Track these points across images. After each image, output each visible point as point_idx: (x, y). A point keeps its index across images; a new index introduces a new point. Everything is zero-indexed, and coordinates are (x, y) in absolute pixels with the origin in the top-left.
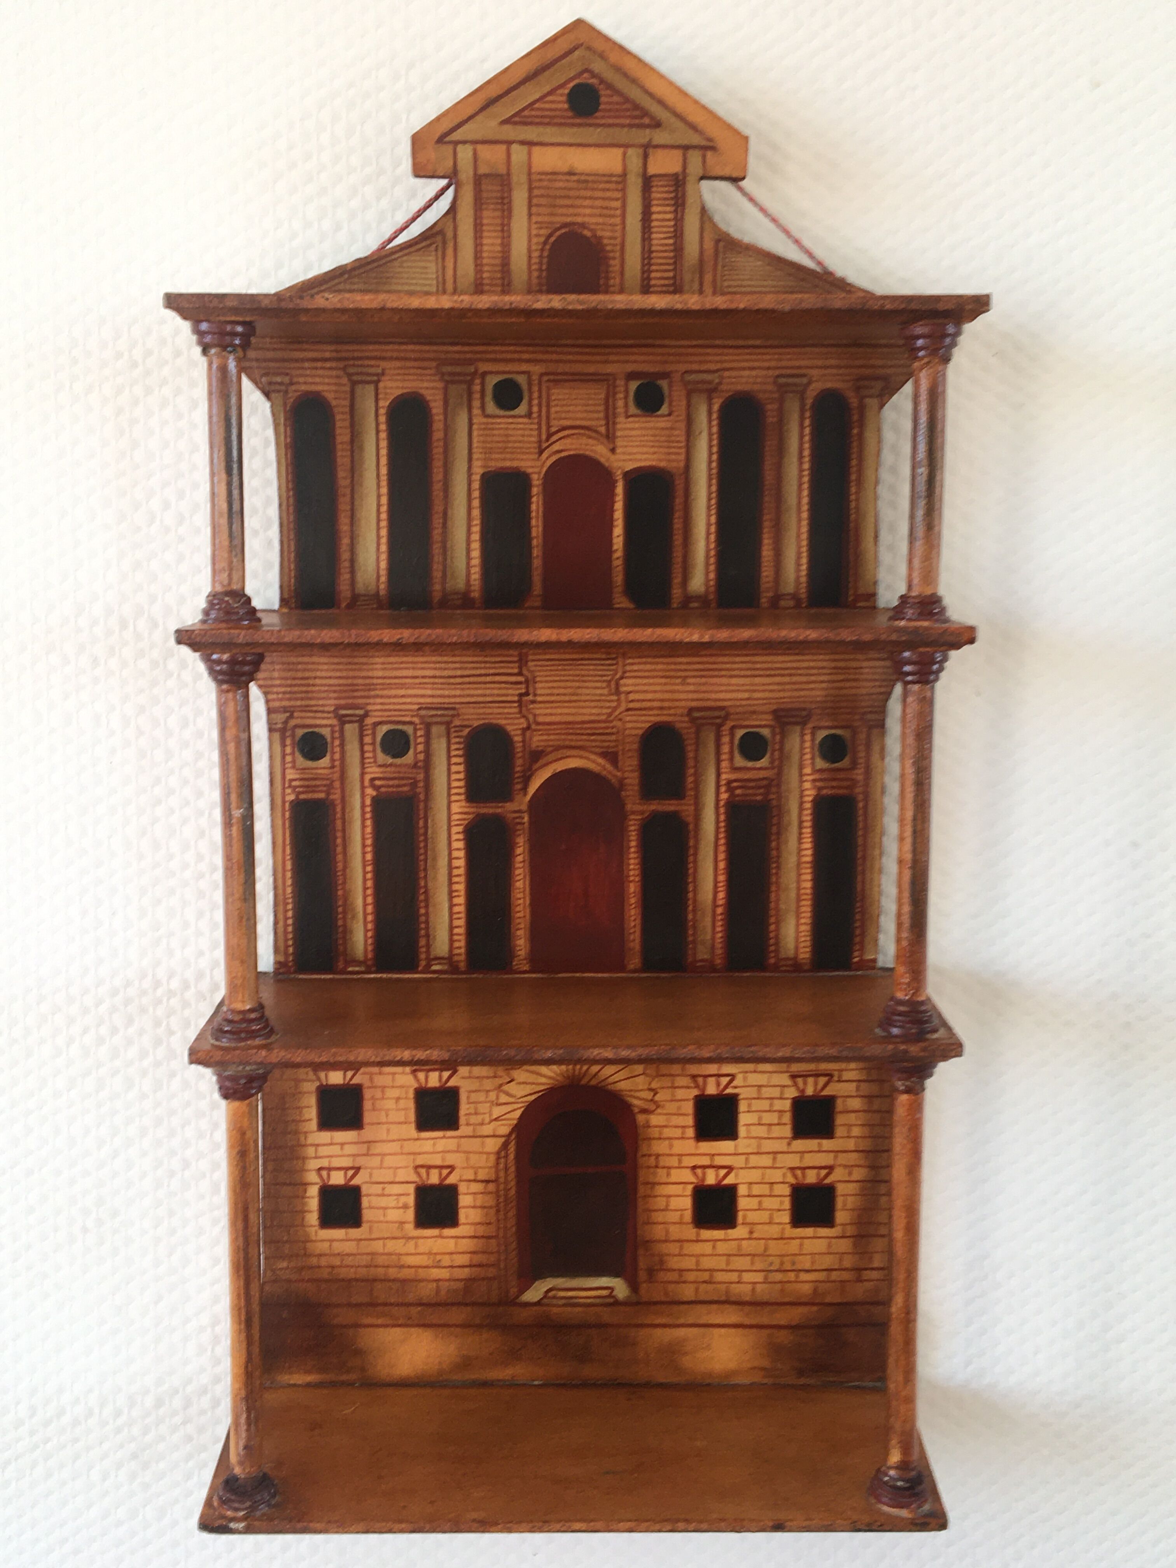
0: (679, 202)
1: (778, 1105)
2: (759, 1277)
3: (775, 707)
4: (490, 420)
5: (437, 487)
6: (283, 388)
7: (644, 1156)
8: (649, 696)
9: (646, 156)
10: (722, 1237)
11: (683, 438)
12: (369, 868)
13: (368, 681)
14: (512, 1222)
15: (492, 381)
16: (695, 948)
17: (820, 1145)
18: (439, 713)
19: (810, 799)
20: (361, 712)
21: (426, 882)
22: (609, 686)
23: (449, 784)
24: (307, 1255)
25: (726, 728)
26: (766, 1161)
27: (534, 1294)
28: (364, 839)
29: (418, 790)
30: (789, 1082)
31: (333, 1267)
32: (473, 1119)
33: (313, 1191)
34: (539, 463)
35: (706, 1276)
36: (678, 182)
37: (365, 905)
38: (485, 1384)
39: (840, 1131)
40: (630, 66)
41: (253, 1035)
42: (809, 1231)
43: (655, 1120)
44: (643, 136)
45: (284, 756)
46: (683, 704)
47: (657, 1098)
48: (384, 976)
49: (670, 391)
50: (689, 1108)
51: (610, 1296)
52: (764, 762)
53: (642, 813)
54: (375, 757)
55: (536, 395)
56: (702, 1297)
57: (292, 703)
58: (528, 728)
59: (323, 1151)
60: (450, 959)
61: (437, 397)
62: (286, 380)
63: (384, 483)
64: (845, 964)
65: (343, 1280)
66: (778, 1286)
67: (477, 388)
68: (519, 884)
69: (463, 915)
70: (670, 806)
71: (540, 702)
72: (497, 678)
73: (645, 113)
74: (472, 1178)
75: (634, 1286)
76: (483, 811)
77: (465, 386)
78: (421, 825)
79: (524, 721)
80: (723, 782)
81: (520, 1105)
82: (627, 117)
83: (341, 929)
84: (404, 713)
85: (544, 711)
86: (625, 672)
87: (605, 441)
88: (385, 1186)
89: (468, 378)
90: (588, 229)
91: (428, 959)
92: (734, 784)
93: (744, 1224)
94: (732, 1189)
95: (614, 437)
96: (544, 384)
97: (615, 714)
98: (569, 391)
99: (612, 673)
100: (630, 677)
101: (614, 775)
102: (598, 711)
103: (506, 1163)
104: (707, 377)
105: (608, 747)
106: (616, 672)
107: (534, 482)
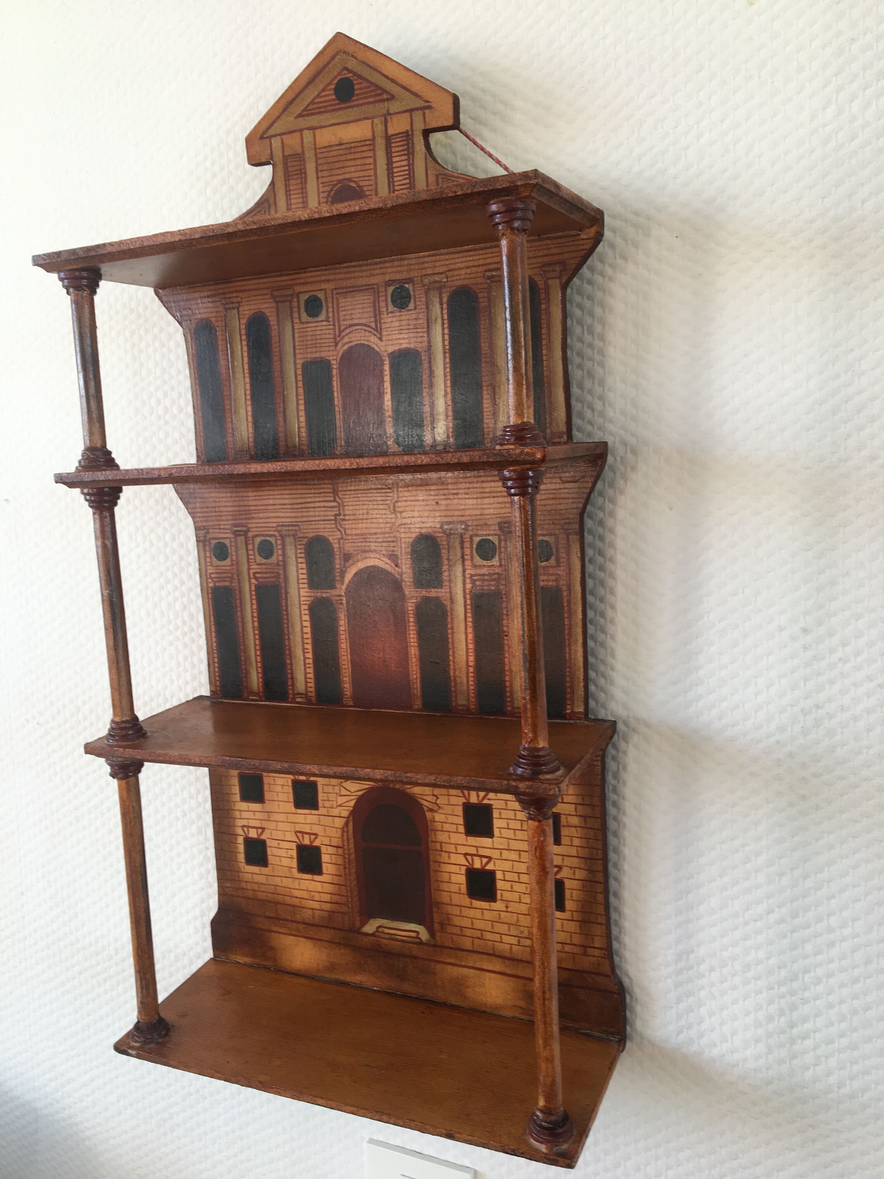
0: (411, 152)
2: (514, 941)
3: (499, 520)
4: (305, 326)
5: (277, 375)
6: (189, 318)
7: (432, 842)
8: (415, 514)
9: (386, 123)
10: (488, 907)
11: (425, 325)
13: (247, 508)
14: (353, 877)
15: (304, 298)
16: (456, 697)
18: (289, 528)
20: (245, 529)
21: (289, 643)
22: (389, 507)
23: (298, 576)
24: (240, 881)
25: (467, 538)
26: (514, 856)
27: (370, 927)
28: (252, 612)
29: (281, 581)
31: (256, 890)
32: (327, 804)
33: (241, 840)
34: (335, 353)
35: (478, 934)
36: (407, 136)
37: (256, 656)
38: (344, 984)
39: (566, 840)
40: (371, 58)
43: (438, 817)
44: (381, 108)
45: (206, 557)
46: (438, 519)
47: (438, 802)
48: (270, 703)
49: (414, 291)
50: (460, 811)
51: (418, 938)
52: (495, 562)
53: (416, 598)
54: (255, 559)
55: (330, 305)
56: (477, 949)
57: (208, 524)
58: (342, 538)
59: (245, 815)
60: (306, 695)
61: (273, 314)
62: (190, 312)
63: (247, 375)
64: (563, 714)
65: (260, 900)
66: (528, 950)
67: (295, 304)
68: (343, 646)
69: (312, 666)
70: (433, 593)
72: (322, 504)
73: (384, 91)
74: (329, 844)
75: (432, 933)
76: (319, 595)
77: (288, 304)
78: (284, 604)
79: (338, 533)
80: (468, 576)
81: (354, 797)
82: (371, 96)
83: (244, 671)
84: (269, 529)
85: (350, 526)
86: (398, 497)
87: (376, 333)
88: (280, 842)
89: (289, 298)
90: (354, 182)
91: (294, 694)
92: (474, 578)
93: (502, 900)
94: (492, 873)
95: (381, 329)
96: (335, 296)
97: (395, 527)
98: (350, 299)
99: (390, 498)
100: (402, 501)
101: (396, 570)
102: (384, 525)
103: (348, 836)
104: (438, 278)
105: (392, 551)
106: (393, 497)
107: (333, 366)
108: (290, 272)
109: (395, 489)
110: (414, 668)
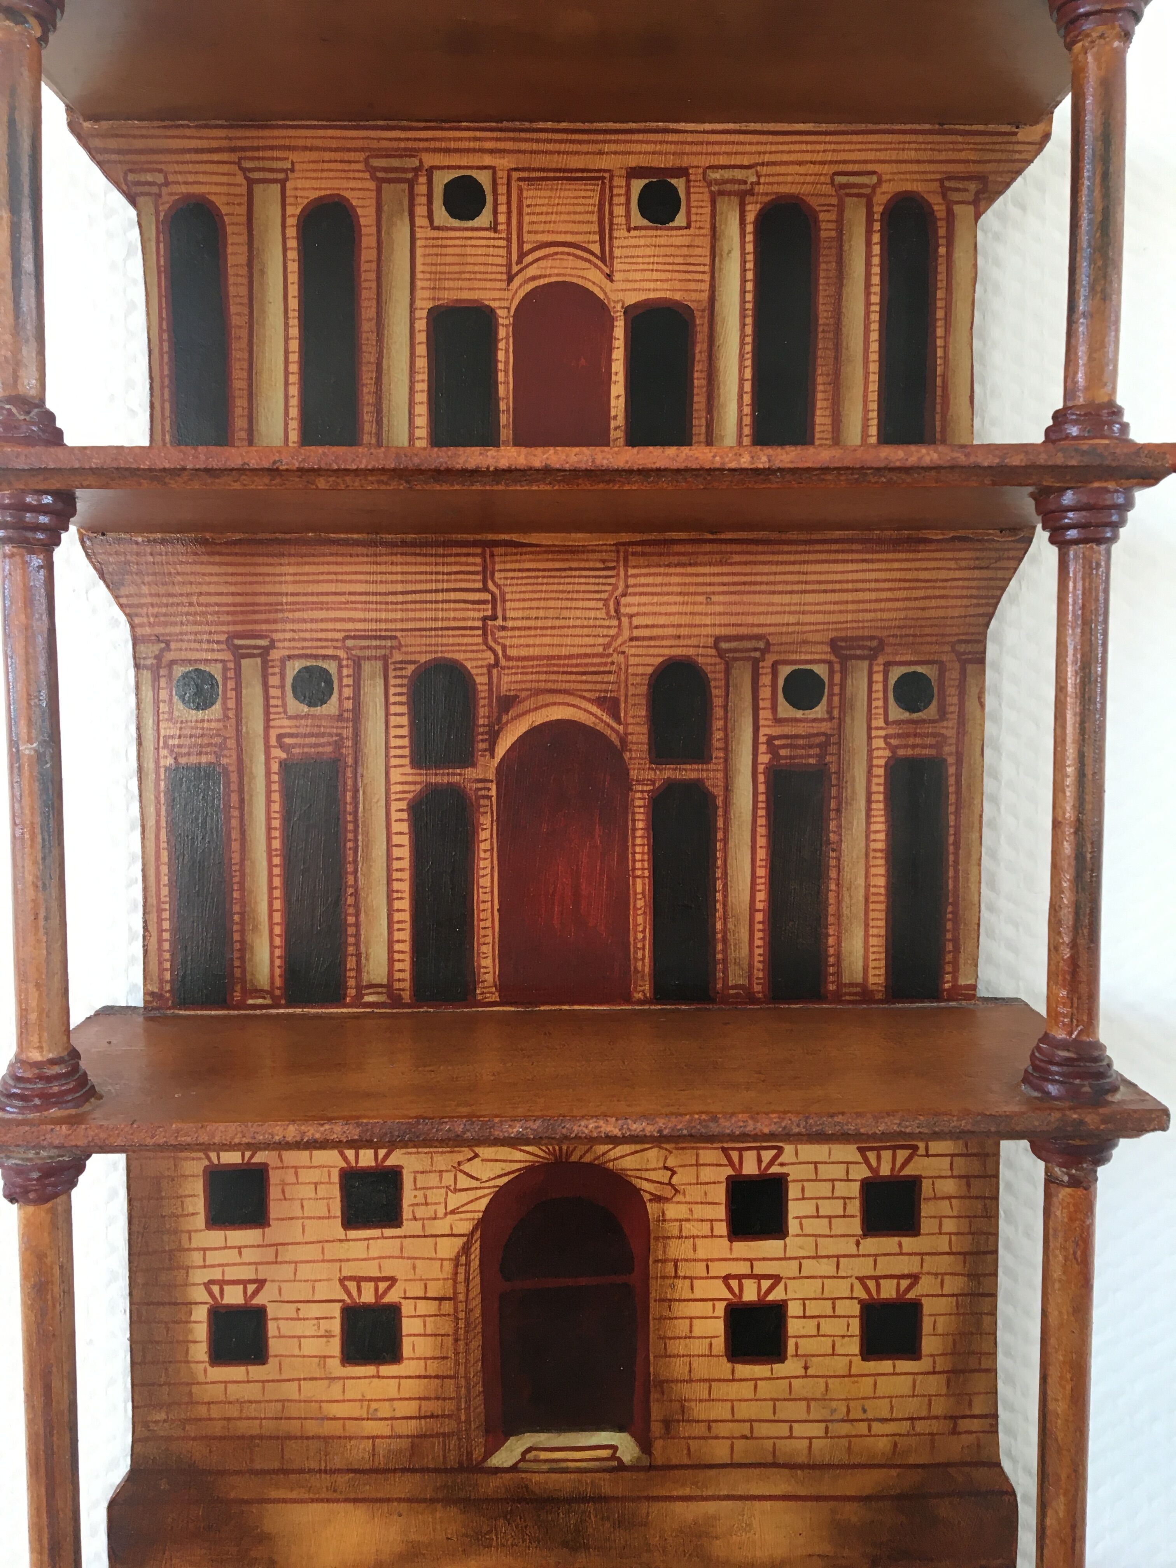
1: (842, 1189)
2: (817, 1430)
3: (832, 635)
4: (442, 234)
5: (367, 327)
6: (155, 190)
7: (657, 1261)
8: (662, 620)
10: (768, 1375)
11: (707, 261)
12: (277, 861)
14: (476, 1354)
15: (442, 179)
16: (725, 971)
17: (900, 1245)
18: (374, 643)
19: (882, 762)
20: (264, 642)
21: (356, 880)
22: (606, 605)
23: (387, 742)
24: (192, 1403)
25: (765, 667)
26: (826, 1267)
27: (507, 1456)
28: (269, 819)
29: (344, 751)
30: (858, 1158)
31: (229, 1419)
32: (421, 1212)
33: (201, 1314)
34: (508, 294)
35: (745, 1429)
37: (271, 911)
39: (926, 1225)
41: (54, 1100)
42: (886, 1365)
43: (672, 1211)
45: (157, 702)
46: (709, 631)
47: (674, 1181)
48: (299, 1011)
49: (688, 193)
50: (720, 1194)
51: (613, 1457)
52: (819, 711)
53: (653, 782)
54: (284, 705)
55: (502, 199)
56: (737, 1459)
57: (169, 630)
58: (497, 664)
59: (213, 1258)
60: (389, 987)
61: (367, 202)
62: (160, 178)
63: (294, 322)
64: (933, 991)
65: (243, 1437)
66: (845, 1442)
68: (485, 882)
69: (407, 926)
70: (688, 772)
71: (513, 629)
72: (453, 596)
74: (422, 1294)
75: (645, 1444)
76: (436, 779)
77: (406, 186)
78: (349, 799)
79: (489, 654)
80: (762, 739)
81: (487, 1191)
83: (237, 946)
84: (324, 644)
85: (515, 641)
86: (627, 586)
87: (599, 263)
88: (300, 1305)
89: (410, 175)
91: (359, 988)
92: (777, 742)
93: (797, 1355)
94: (780, 1308)
95: (612, 257)
96: (514, 184)
97: (615, 644)
98: (548, 193)
99: (609, 588)
100: (635, 594)
101: (612, 729)
102: (591, 640)
103: (467, 1273)
104: (739, 174)
105: (606, 691)
106: (615, 587)
107: (501, 321)
108: (414, 123)
109: (622, 573)
110: (640, 920)
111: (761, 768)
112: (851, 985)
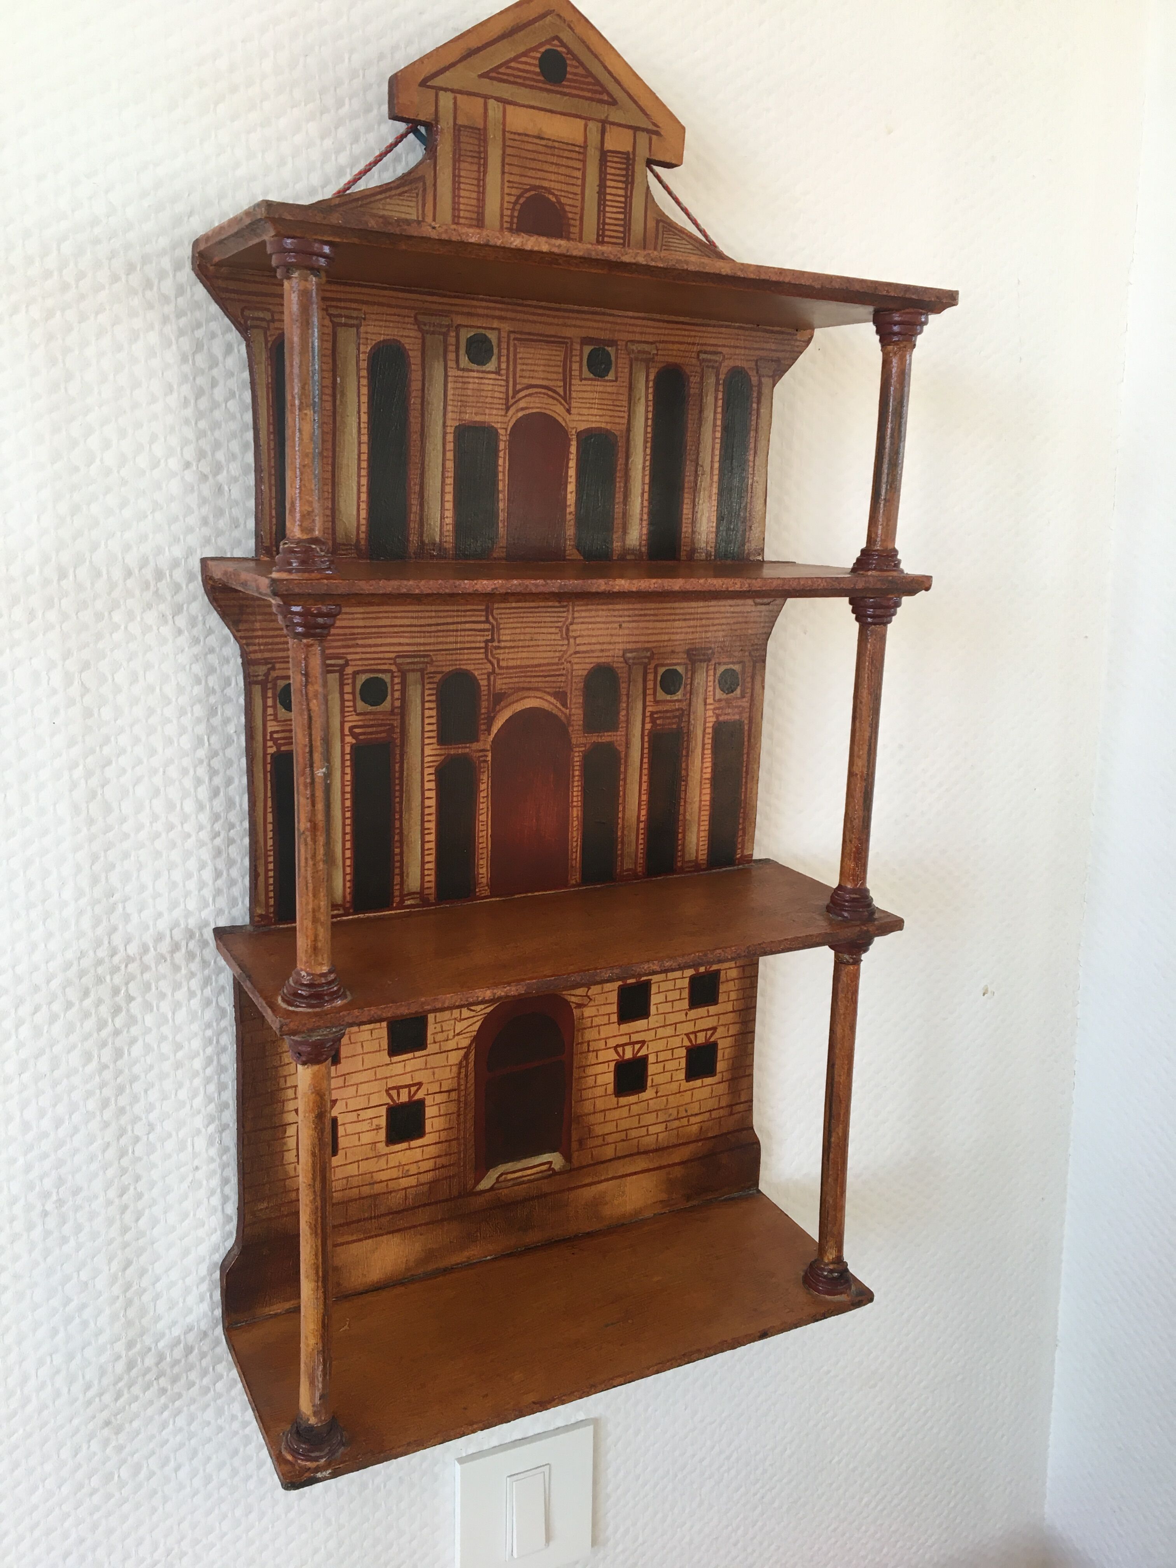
0: (629, 180)
1: (680, 984)
2: (660, 1128)
3: (688, 647)
4: (464, 374)
5: (415, 437)
6: (264, 324)
7: (578, 1044)
8: (592, 640)
9: (603, 132)
10: (635, 1101)
11: (625, 404)
12: (348, 814)
13: (348, 631)
14: (471, 1122)
15: (465, 335)
16: (622, 861)
17: (708, 1011)
18: (415, 660)
19: (711, 725)
20: (341, 662)
21: (401, 824)
22: (561, 631)
23: (423, 727)
24: (285, 1192)
25: (651, 668)
26: (669, 1031)
27: (488, 1181)
28: (343, 786)
29: (395, 736)
32: (439, 1037)
33: (293, 1131)
34: (507, 419)
35: (622, 1136)
36: (628, 159)
37: (344, 849)
38: (446, 1271)
39: (722, 998)
40: (593, 41)
42: (698, 1083)
43: (588, 1012)
44: (602, 111)
45: (265, 709)
46: (620, 646)
47: (589, 993)
48: (361, 916)
49: (617, 358)
50: (614, 997)
51: (550, 1169)
52: (679, 696)
53: (585, 745)
54: (354, 706)
55: (504, 352)
56: (619, 1154)
57: (274, 654)
58: (493, 672)
60: (421, 894)
61: (415, 347)
62: (269, 317)
63: (366, 432)
64: (731, 862)
66: (675, 1132)
67: (452, 340)
68: (483, 818)
69: (433, 851)
70: (606, 738)
71: (504, 648)
72: (467, 626)
73: (604, 90)
74: (438, 1090)
75: (568, 1157)
76: (452, 752)
77: (441, 338)
78: (397, 768)
79: (489, 666)
80: (648, 714)
81: (479, 1018)
82: (589, 91)
84: (382, 662)
85: (506, 656)
86: (574, 618)
87: (563, 402)
88: (359, 1112)
89: (444, 330)
90: (553, 194)
91: (402, 896)
92: (655, 716)
93: (652, 1086)
94: (644, 1060)
95: (570, 398)
96: (512, 342)
97: (565, 657)
98: (532, 351)
99: (563, 619)
100: (578, 623)
101: (562, 712)
102: (551, 654)
103: (467, 1071)
104: (646, 347)
105: (560, 688)
106: (567, 618)
107: (501, 437)
108: (448, 293)
109: (571, 608)
110: (575, 834)
111: (646, 732)
112: (690, 861)
